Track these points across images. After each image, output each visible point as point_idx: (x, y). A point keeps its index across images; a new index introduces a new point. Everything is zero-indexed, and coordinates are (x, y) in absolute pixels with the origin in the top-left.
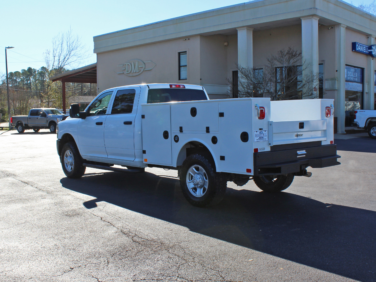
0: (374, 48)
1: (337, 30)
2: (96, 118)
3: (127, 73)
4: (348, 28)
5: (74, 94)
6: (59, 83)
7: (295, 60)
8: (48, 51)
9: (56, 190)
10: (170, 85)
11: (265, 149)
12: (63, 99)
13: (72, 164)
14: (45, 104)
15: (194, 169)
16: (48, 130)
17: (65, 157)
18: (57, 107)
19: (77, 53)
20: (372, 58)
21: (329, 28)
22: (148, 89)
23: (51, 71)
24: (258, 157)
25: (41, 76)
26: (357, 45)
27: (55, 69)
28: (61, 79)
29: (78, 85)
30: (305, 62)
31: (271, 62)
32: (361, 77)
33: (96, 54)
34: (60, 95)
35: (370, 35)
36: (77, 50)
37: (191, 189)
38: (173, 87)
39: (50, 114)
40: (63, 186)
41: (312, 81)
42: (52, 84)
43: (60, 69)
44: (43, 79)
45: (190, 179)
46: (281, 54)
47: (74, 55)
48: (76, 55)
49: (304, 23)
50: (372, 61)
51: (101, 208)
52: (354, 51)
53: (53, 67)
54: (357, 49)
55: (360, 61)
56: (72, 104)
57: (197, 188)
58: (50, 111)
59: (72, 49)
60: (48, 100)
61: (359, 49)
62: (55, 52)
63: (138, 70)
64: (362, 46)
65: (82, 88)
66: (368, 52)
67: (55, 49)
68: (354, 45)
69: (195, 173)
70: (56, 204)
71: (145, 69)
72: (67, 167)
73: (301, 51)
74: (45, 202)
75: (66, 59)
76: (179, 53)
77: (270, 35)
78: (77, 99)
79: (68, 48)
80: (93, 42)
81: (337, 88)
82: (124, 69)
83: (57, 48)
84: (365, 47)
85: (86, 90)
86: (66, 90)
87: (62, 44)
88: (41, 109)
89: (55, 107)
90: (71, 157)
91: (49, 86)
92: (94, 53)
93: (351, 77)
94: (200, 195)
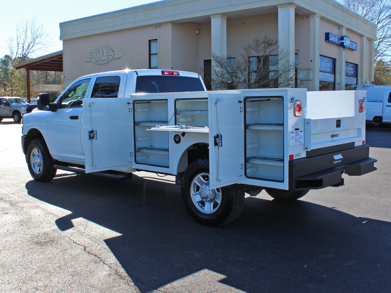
0: (346, 39)
1: (311, 19)
2: (69, 111)
3: (95, 61)
4: (322, 18)
5: (38, 82)
6: (23, 71)
7: (271, 49)
8: (12, 38)
9: (21, 199)
10: (162, 71)
11: (301, 155)
12: (27, 87)
13: (40, 165)
14: (8, 93)
15: (201, 178)
16: (12, 120)
17: (32, 156)
18: (21, 95)
19: (41, 41)
20: (343, 49)
21: (304, 18)
22: (137, 76)
23: (14, 59)
24: (296, 166)
25: (5, 64)
26: (330, 35)
27: (19, 57)
28: (25, 67)
29: (43, 73)
30: (282, 51)
31: (247, 51)
32: (332, 67)
33: (62, 41)
34: (24, 84)
35: (342, 26)
36: (42, 38)
37: (197, 202)
38: (166, 73)
39: (13, 103)
40: (30, 193)
41: (289, 71)
42: (16, 72)
43: (24, 57)
44: (7, 67)
45: (195, 191)
46: (257, 43)
47: (39, 43)
48: (40, 42)
49: (281, 12)
50: (343, 52)
51: (82, 228)
52: (327, 42)
53: (17, 55)
54: (330, 40)
55: (332, 51)
56: (41, 94)
57: (205, 202)
58: (13, 100)
59: (36, 36)
60: (12, 89)
61: (332, 39)
62: (19, 39)
63: (106, 58)
64: (334, 36)
65: (46, 76)
66: (340, 42)
67: (19, 36)
68: (327, 36)
69: (202, 183)
70: (22, 223)
71: (113, 57)
72: (35, 168)
73: (277, 40)
74: (7, 220)
75: (30, 47)
76: (150, 41)
77: (244, 23)
78: (42, 87)
79: (33, 35)
80: (60, 29)
81: (312, 78)
82: (92, 57)
83: (22, 35)
84: (337, 38)
85: (50, 79)
86: (31, 78)
87: (26, 31)
88: (5, 97)
89: (19, 96)
90: (39, 156)
91: (12, 74)
92: (60, 40)
93: (324, 67)
94: (210, 211)
